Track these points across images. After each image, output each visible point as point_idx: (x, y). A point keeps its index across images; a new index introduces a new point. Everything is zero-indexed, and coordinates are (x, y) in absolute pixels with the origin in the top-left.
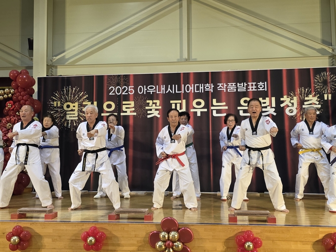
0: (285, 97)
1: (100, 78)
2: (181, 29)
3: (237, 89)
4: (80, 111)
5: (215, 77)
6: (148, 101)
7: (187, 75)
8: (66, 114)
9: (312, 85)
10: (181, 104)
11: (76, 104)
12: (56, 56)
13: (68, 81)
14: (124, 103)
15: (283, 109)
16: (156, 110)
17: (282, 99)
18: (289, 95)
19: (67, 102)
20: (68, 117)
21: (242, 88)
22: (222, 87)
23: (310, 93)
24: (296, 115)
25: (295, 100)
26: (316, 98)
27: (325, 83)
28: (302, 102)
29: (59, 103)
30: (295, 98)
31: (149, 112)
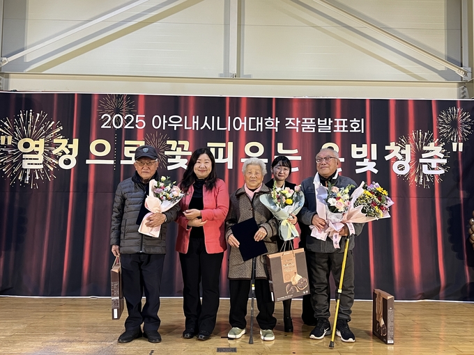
0: (393, 144)
1: (86, 99)
3: (317, 128)
4: (48, 154)
5: (281, 107)
6: (169, 142)
7: (236, 101)
8: (21, 159)
9: (435, 127)
10: (225, 149)
11: (41, 142)
12: (7, 57)
13: (27, 102)
14: (127, 142)
15: (388, 163)
16: (183, 157)
17: (387, 148)
18: (398, 141)
19: (24, 137)
20: (25, 165)
21: (324, 126)
22: (293, 123)
23: (431, 140)
24: (409, 174)
25: (408, 150)
26: (440, 148)
27: (454, 124)
28: (418, 154)
29: (10, 138)
30: (408, 147)
31: (170, 160)
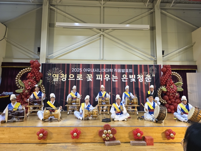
0: (139, 75)
1: (68, 65)
2: (100, 48)
3: (121, 71)
4: (59, 78)
5: (113, 66)
6: (87, 75)
7: (103, 65)
8: (53, 79)
9: (148, 71)
10: (100, 76)
11: (58, 75)
12: (50, 55)
13: (54, 65)
14: (78, 75)
15: (138, 80)
16: (91, 78)
17: (138, 76)
18: (140, 74)
19: (54, 74)
20: (54, 80)
21: (123, 71)
22: (116, 70)
23: (148, 74)
24: (143, 82)
25: (142, 76)
26: (150, 76)
27: (153, 70)
28: (145, 77)
29: (50, 74)
30: (142, 75)
31: (88, 79)
